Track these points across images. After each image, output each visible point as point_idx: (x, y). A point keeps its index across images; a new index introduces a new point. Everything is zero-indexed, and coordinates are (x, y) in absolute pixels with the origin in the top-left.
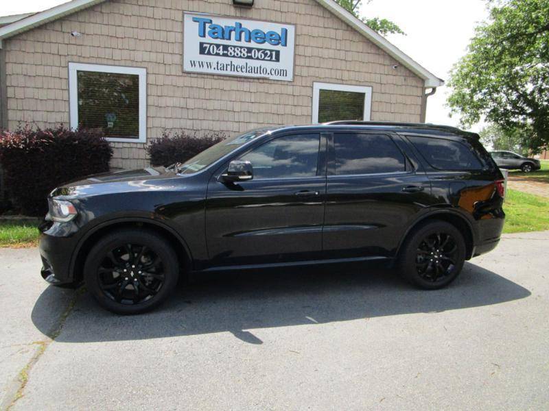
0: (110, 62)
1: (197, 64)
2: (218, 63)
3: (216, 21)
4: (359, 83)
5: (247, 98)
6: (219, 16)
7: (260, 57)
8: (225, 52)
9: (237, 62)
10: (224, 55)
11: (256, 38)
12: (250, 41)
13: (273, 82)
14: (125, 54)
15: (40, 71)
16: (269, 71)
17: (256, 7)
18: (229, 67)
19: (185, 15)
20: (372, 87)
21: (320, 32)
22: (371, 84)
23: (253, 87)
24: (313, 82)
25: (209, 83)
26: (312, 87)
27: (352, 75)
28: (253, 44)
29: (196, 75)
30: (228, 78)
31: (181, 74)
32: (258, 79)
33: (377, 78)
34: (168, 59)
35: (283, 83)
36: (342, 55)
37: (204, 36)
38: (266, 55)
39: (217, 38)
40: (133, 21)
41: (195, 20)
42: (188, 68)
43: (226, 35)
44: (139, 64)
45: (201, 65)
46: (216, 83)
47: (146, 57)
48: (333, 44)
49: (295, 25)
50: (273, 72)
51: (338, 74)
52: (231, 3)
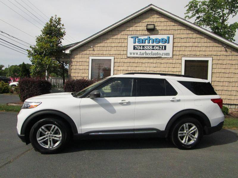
0: (102, 55)
1: (132, 54)
2: (140, 53)
3: (140, 37)
4: (205, 56)
5: (152, 65)
6: (141, 35)
7: (157, 49)
9: (148, 51)
10: (143, 49)
11: (156, 42)
12: (153, 43)
13: (163, 58)
14: (107, 52)
15: (81, 60)
16: (161, 54)
17: (156, 30)
18: (145, 54)
19: (129, 36)
20: (212, 57)
21: (185, 36)
22: (212, 56)
23: (155, 61)
24: (182, 57)
25: (137, 60)
26: (181, 59)
27: (201, 53)
28: (155, 44)
29: (132, 58)
30: (144, 58)
31: (126, 58)
32: (157, 58)
33: (215, 53)
34: (122, 53)
35: (168, 58)
36: (196, 44)
37: (135, 43)
38: (160, 48)
39: (140, 43)
40: (111, 41)
41: (132, 37)
42: (129, 55)
43: (144, 42)
44: (112, 55)
45: (134, 54)
46: (140, 61)
47: (114, 52)
48: (192, 40)
49: (173, 34)
50: (163, 54)
51: (194, 53)
52: (146, 29)
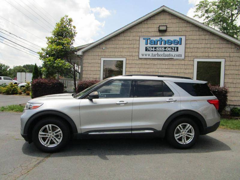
0: (114, 57)
1: (144, 55)
2: (152, 54)
3: (152, 39)
4: (218, 57)
5: (164, 66)
6: (153, 36)
7: (170, 50)
8: (156, 50)
9: (160, 53)
10: (155, 51)
11: (168, 43)
12: (165, 44)
13: (175, 60)
14: (119, 54)
15: (93, 61)
16: (173, 55)
17: (168, 31)
18: (157, 55)
19: (140, 38)
20: (225, 59)
21: (198, 37)
23: (167, 62)
24: (194, 58)
25: (149, 62)
26: (193, 61)
27: (214, 54)
28: (167, 45)
29: (144, 59)
30: (156, 59)
31: (138, 59)
32: (169, 59)
33: (228, 54)
34: (134, 54)
35: (180, 60)
36: (208, 46)
37: (147, 44)
38: (172, 49)
39: (152, 45)
40: (122, 42)
41: (144, 39)
42: (141, 57)
43: (156, 43)
44: (124, 57)
45: (146, 55)
46: (152, 62)
47: (126, 54)
48: (204, 42)
49: (185, 36)
50: (175, 56)
51: (207, 54)
52: (158, 31)
